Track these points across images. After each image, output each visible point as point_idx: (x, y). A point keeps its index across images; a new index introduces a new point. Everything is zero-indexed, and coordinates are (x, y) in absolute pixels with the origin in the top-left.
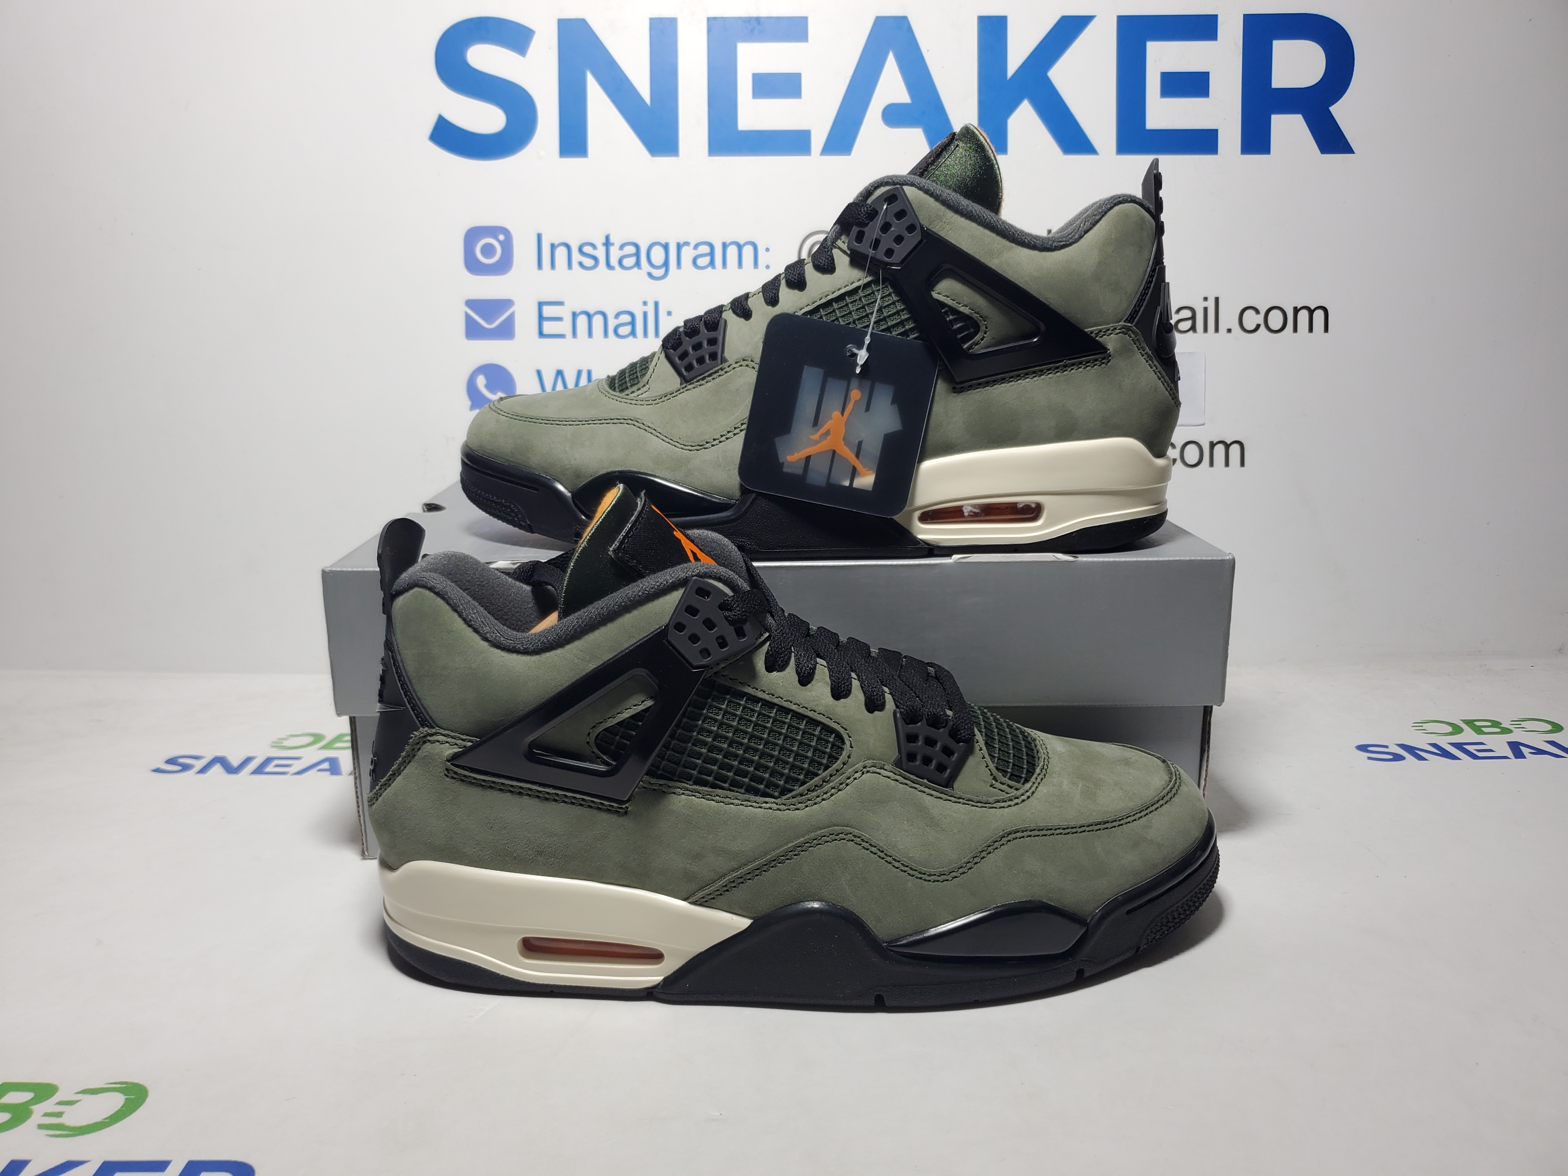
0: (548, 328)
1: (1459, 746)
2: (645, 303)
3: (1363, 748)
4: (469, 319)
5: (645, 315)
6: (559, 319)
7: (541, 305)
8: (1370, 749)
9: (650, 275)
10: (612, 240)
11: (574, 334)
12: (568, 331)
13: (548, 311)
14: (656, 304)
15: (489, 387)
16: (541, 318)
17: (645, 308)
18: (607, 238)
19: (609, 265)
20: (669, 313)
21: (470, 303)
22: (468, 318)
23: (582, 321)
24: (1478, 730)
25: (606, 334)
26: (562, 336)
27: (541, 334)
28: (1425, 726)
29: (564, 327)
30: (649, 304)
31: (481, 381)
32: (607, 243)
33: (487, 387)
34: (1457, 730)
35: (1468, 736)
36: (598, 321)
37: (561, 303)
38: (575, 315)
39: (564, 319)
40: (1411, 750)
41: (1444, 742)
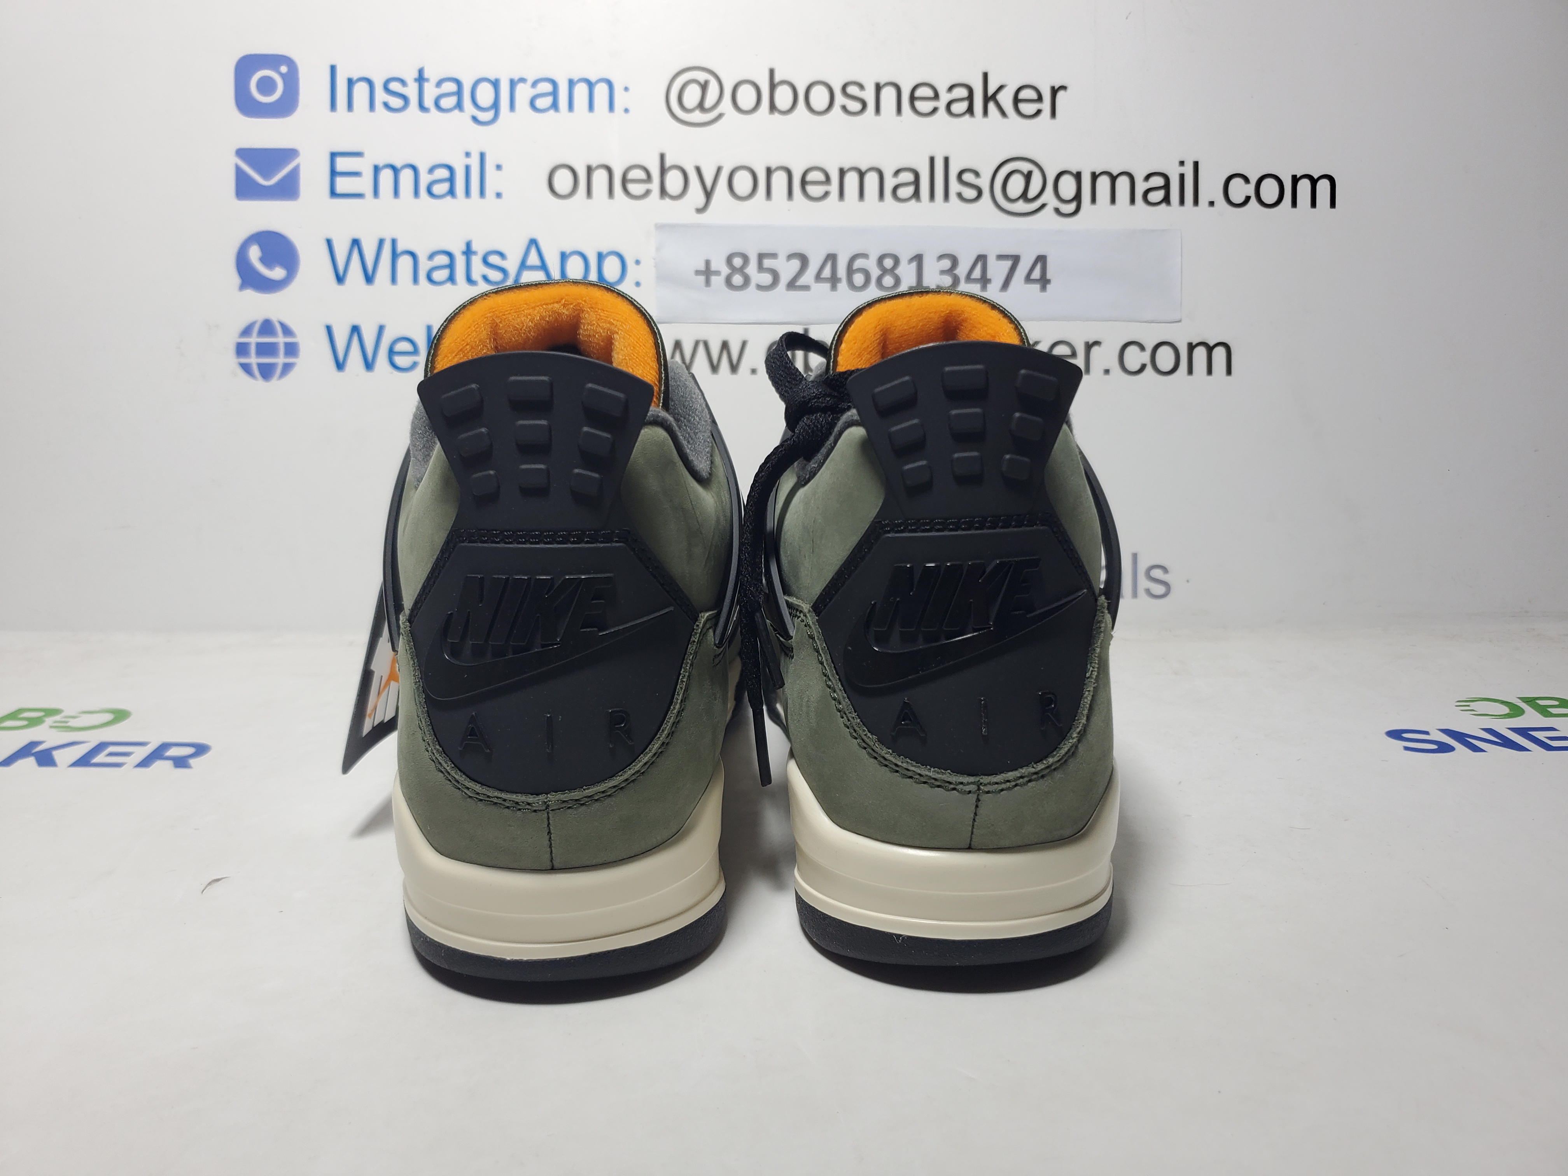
0: (342, 184)
1: (1523, 732)
2: (468, 155)
3: (1395, 734)
4: (240, 174)
5: (468, 168)
6: (357, 174)
7: (333, 155)
8: (1405, 735)
9: (475, 119)
10: (426, 75)
11: (376, 193)
12: (368, 189)
13: (342, 164)
14: (482, 156)
15: (266, 260)
16: (334, 173)
17: (468, 161)
18: (421, 72)
19: (422, 107)
20: (499, 167)
21: (242, 153)
22: (239, 172)
23: (386, 176)
24: (1544, 711)
25: (416, 193)
26: (359, 196)
27: (333, 194)
28: (1473, 705)
29: (364, 184)
30: (473, 155)
31: (254, 253)
32: (421, 79)
33: (262, 260)
34: (1516, 711)
35: (1531, 719)
36: (406, 177)
37: (359, 154)
38: (377, 169)
39: (364, 174)
40: (1460, 737)
41: (1502, 727)
